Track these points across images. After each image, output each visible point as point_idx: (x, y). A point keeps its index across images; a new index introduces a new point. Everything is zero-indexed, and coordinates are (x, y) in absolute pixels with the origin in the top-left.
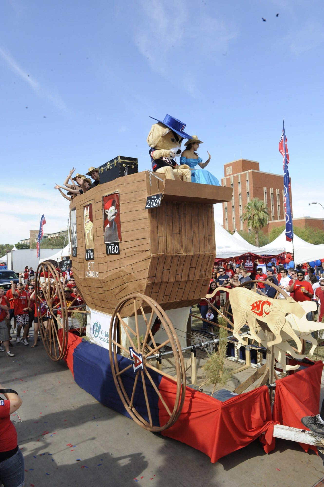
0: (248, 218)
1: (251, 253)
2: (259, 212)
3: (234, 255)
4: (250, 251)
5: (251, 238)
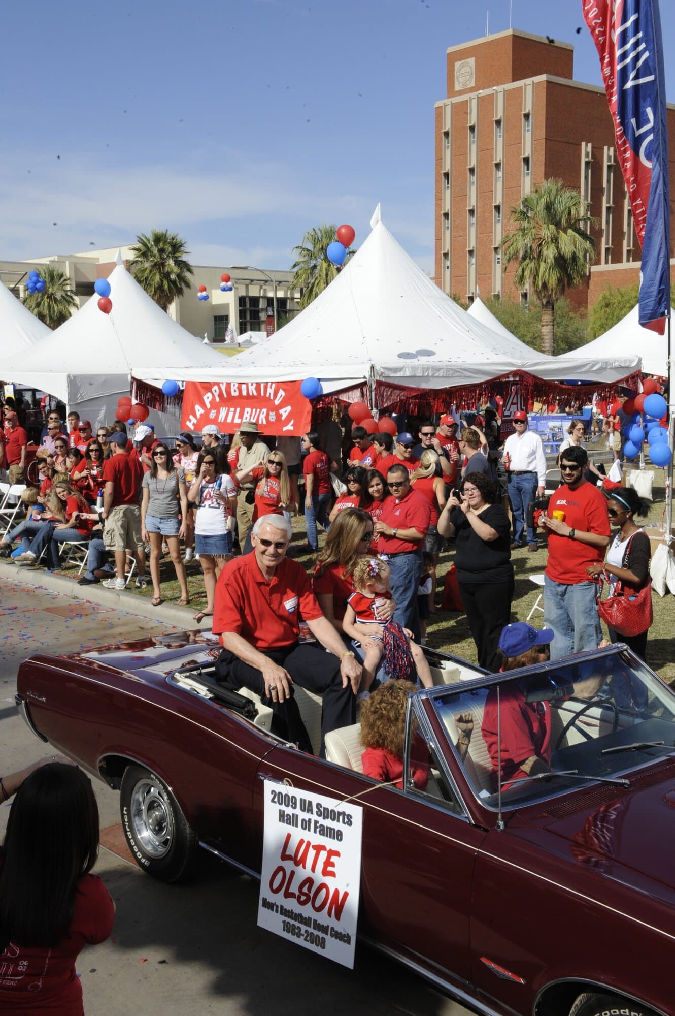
0: (521, 254)
1: (525, 373)
2: (561, 233)
3: (469, 377)
4: (523, 366)
5: (529, 323)
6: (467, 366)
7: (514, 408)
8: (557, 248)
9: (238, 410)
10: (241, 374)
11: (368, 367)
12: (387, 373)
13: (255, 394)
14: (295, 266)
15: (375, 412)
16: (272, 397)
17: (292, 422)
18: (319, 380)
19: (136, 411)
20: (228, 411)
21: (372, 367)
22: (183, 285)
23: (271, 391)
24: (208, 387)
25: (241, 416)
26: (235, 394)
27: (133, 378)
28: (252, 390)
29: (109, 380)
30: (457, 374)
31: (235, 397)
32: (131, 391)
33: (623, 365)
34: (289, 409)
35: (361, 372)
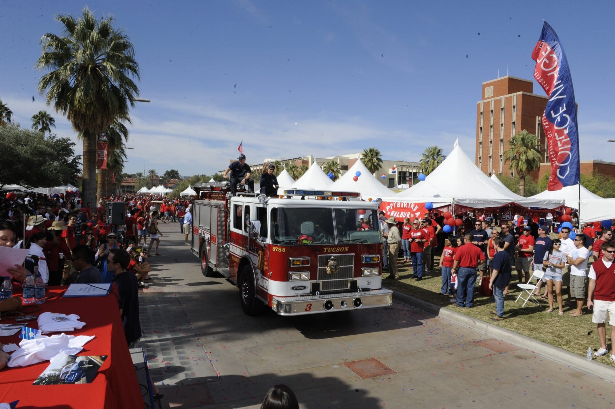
0: (511, 158)
2: (528, 150)
3: (492, 204)
4: (515, 201)
5: (514, 184)
6: (491, 200)
8: (527, 156)
9: (399, 212)
10: (403, 199)
11: (452, 199)
12: (459, 201)
13: (406, 207)
14: (421, 161)
15: (454, 216)
16: (412, 208)
17: (421, 218)
18: (432, 203)
20: (395, 212)
21: (454, 199)
22: (379, 167)
23: (412, 206)
24: (389, 203)
25: (399, 215)
26: (398, 206)
27: (362, 199)
28: (405, 206)
30: (487, 203)
31: (398, 208)
33: (557, 202)
34: (419, 213)
35: (449, 201)
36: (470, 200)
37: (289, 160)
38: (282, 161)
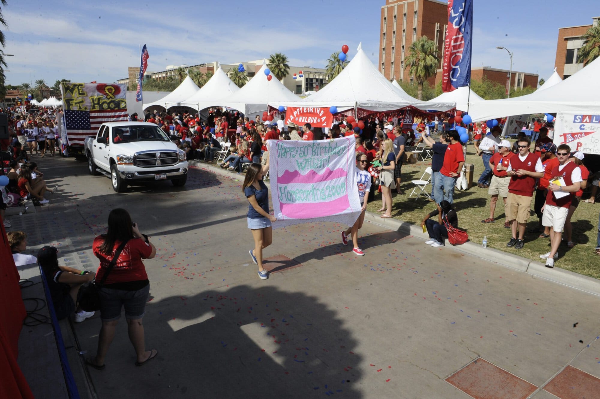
0: (411, 64)
1: (413, 107)
2: (427, 56)
3: (392, 108)
4: (412, 104)
5: (413, 89)
6: (391, 104)
7: (408, 120)
8: (425, 62)
9: (306, 117)
10: (308, 104)
12: (362, 105)
13: (313, 112)
14: (327, 67)
15: (356, 119)
16: (319, 113)
17: (326, 122)
18: (336, 107)
19: (269, 117)
20: (303, 118)
21: (356, 103)
22: (286, 74)
23: (318, 111)
24: (295, 109)
25: (307, 120)
26: (305, 112)
27: (269, 105)
28: (312, 110)
29: (260, 106)
30: (388, 106)
31: (305, 113)
32: (268, 110)
33: (449, 105)
34: (325, 118)
35: (352, 105)
36: (372, 104)
37: (193, 67)
38: (185, 68)
